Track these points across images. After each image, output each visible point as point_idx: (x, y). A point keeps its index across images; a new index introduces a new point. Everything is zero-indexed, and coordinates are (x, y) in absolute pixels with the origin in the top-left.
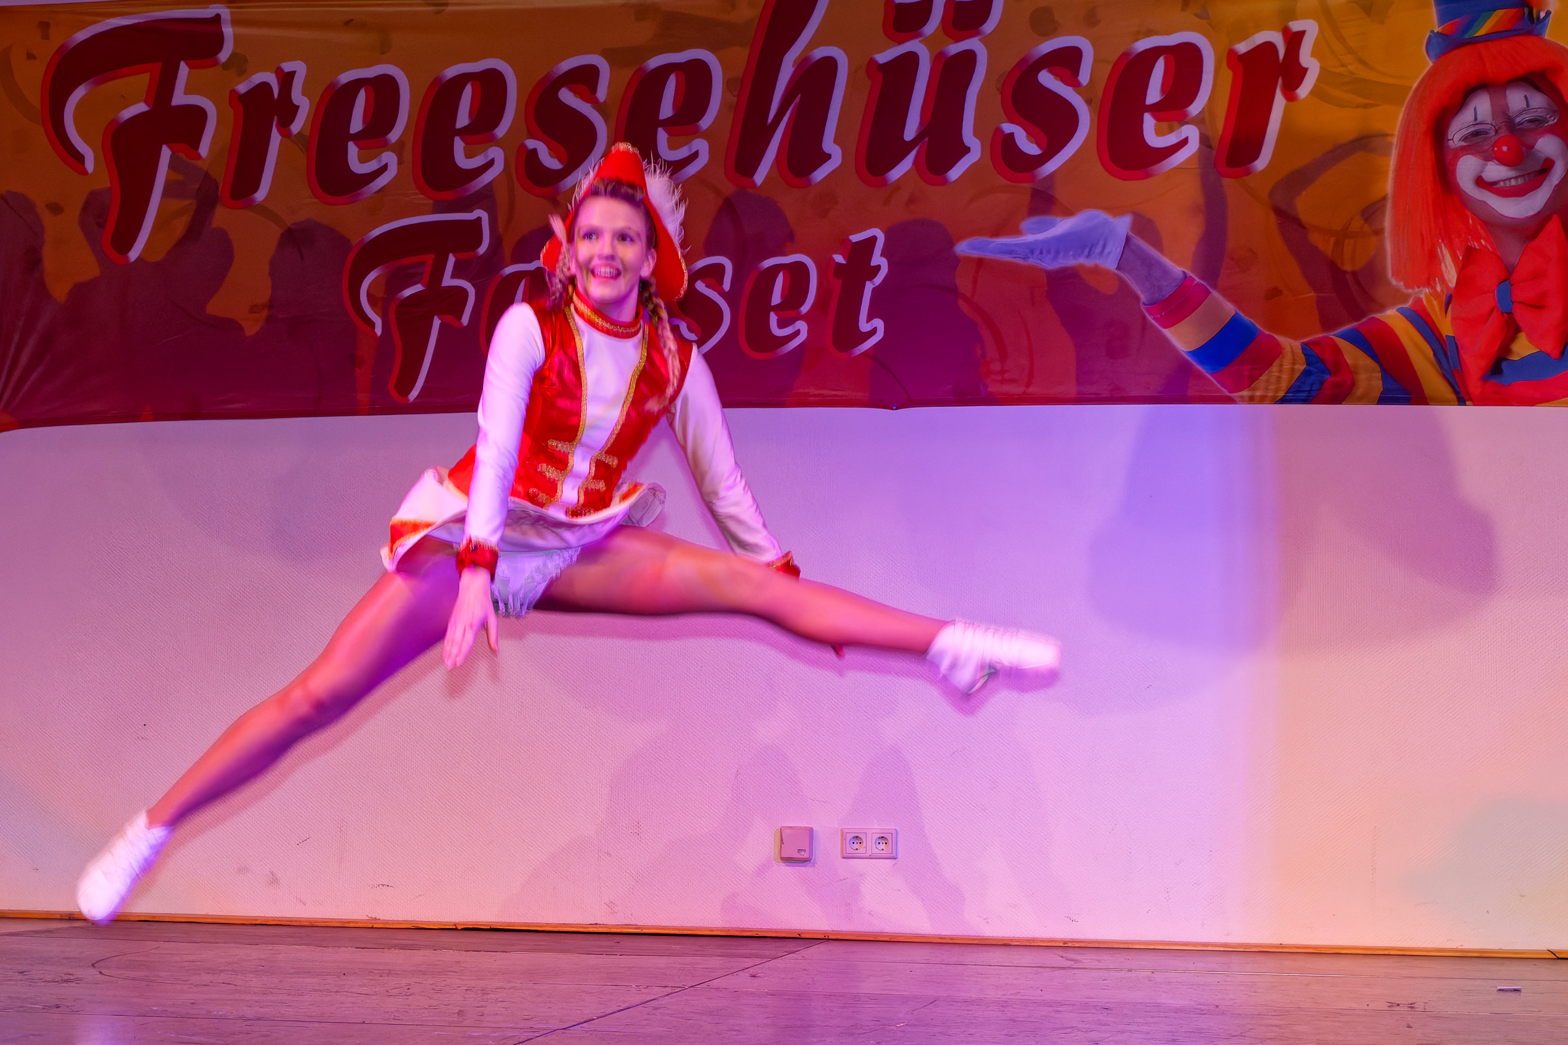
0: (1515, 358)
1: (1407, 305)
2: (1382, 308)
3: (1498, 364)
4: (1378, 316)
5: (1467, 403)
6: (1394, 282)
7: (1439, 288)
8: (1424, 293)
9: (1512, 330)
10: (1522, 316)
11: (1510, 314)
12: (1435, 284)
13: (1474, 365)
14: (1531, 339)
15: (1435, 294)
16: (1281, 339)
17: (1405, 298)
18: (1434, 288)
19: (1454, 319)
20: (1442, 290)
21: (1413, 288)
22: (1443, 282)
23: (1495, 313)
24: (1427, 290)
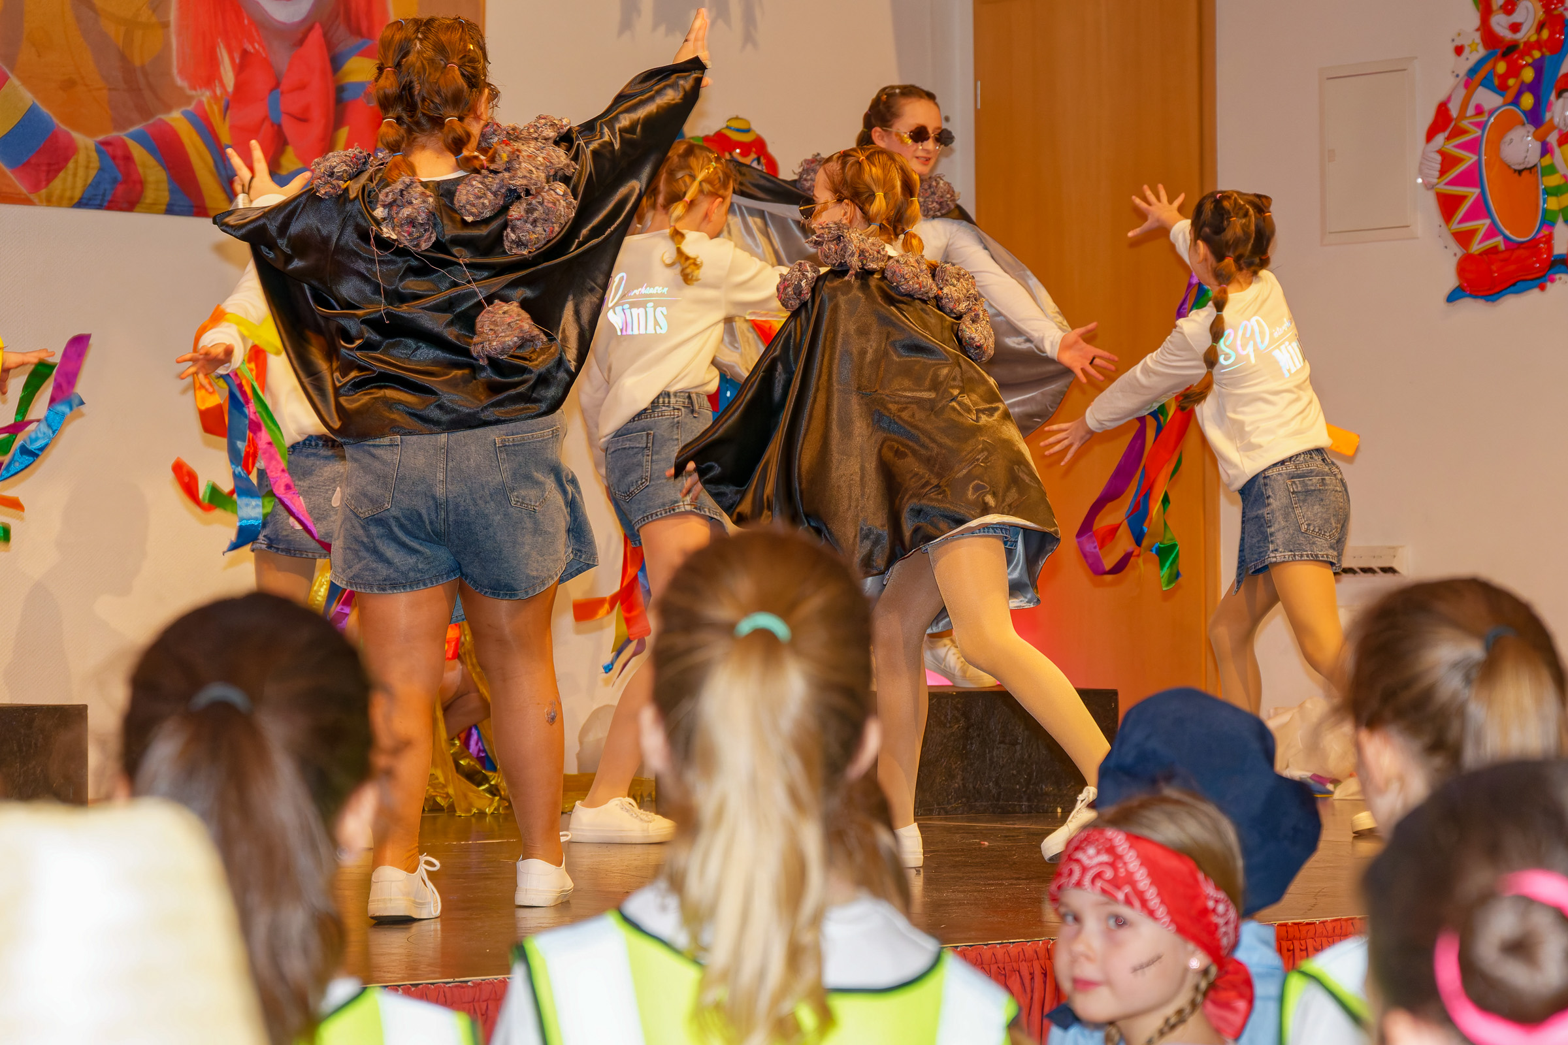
0: (284, 172)
1: (190, 108)
2: (168, 109)
4: (164, 117)
6: (179, 82)
7: (218, 92)
8: (205, 96)
9: (280, 142)
10: (289, 128)
11: (280, 126)
12: (215, 86)
14: (297, 155)
15: (215, 97)
16: (75, 135)
17: (189, 99)
18: (214, 92)
19: (232, 127)
20: (222, 94)
21: (195, 89)
22: (223, 86)
23: (266, 123)
24: (208, 93)
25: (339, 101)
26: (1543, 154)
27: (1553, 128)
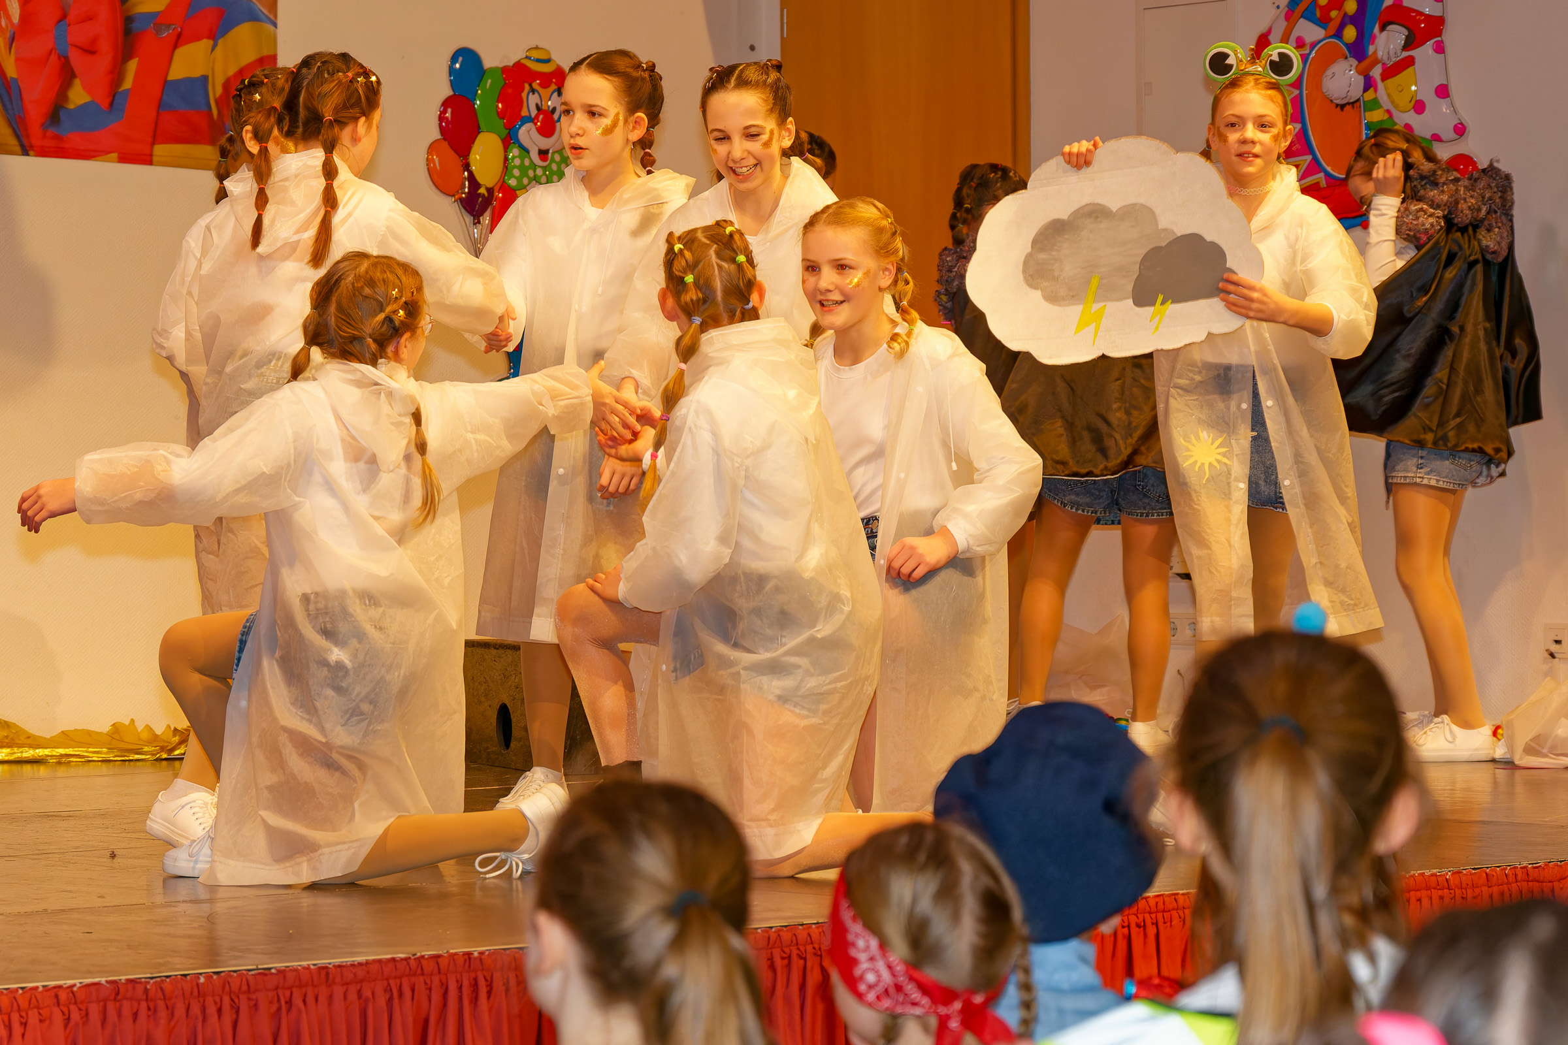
0: (71, 106)
3: (56, 112)
5: (31, 153)
7: (4, 24)
9: (67, 75)
10: (76, 60)
11: (66, 58)
13: (35, 115)
14: (84, 87)
19: (17, 60)
20: (7, 26)
22: (8, 17)
23: (53, 56)
25: (127, 32)
26: (1366, 90)
27: (1376, 61)
